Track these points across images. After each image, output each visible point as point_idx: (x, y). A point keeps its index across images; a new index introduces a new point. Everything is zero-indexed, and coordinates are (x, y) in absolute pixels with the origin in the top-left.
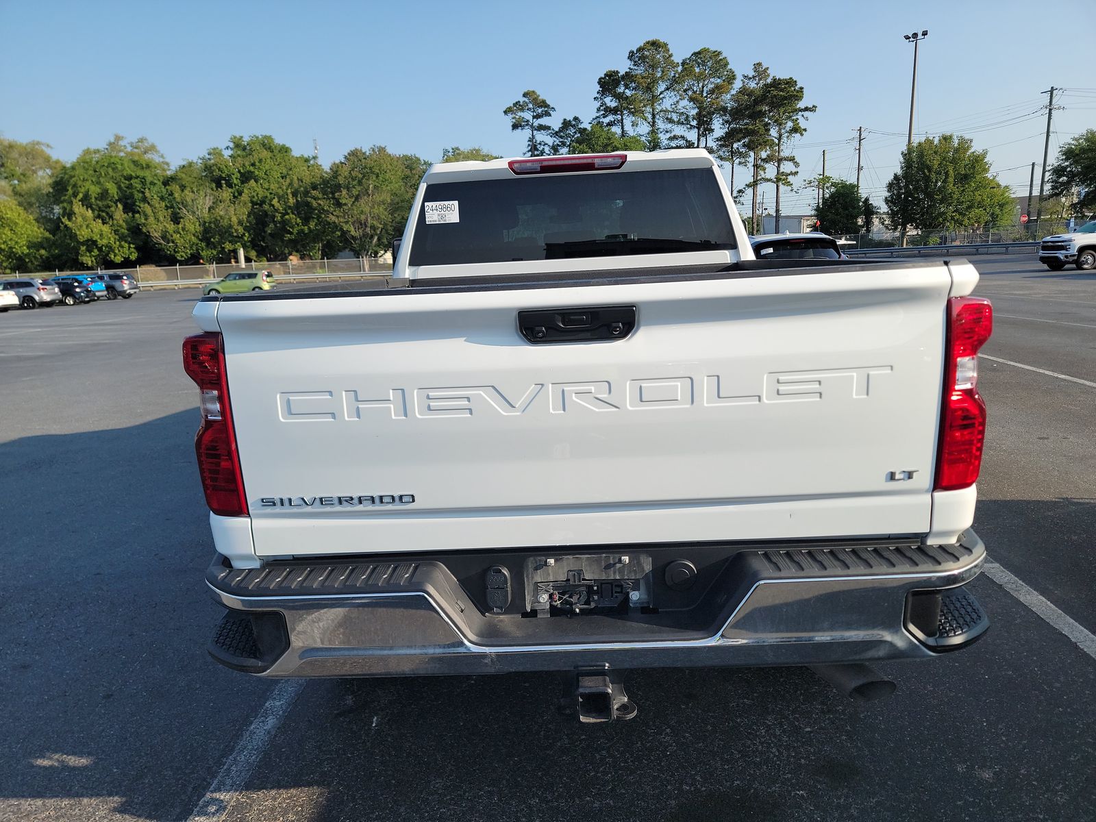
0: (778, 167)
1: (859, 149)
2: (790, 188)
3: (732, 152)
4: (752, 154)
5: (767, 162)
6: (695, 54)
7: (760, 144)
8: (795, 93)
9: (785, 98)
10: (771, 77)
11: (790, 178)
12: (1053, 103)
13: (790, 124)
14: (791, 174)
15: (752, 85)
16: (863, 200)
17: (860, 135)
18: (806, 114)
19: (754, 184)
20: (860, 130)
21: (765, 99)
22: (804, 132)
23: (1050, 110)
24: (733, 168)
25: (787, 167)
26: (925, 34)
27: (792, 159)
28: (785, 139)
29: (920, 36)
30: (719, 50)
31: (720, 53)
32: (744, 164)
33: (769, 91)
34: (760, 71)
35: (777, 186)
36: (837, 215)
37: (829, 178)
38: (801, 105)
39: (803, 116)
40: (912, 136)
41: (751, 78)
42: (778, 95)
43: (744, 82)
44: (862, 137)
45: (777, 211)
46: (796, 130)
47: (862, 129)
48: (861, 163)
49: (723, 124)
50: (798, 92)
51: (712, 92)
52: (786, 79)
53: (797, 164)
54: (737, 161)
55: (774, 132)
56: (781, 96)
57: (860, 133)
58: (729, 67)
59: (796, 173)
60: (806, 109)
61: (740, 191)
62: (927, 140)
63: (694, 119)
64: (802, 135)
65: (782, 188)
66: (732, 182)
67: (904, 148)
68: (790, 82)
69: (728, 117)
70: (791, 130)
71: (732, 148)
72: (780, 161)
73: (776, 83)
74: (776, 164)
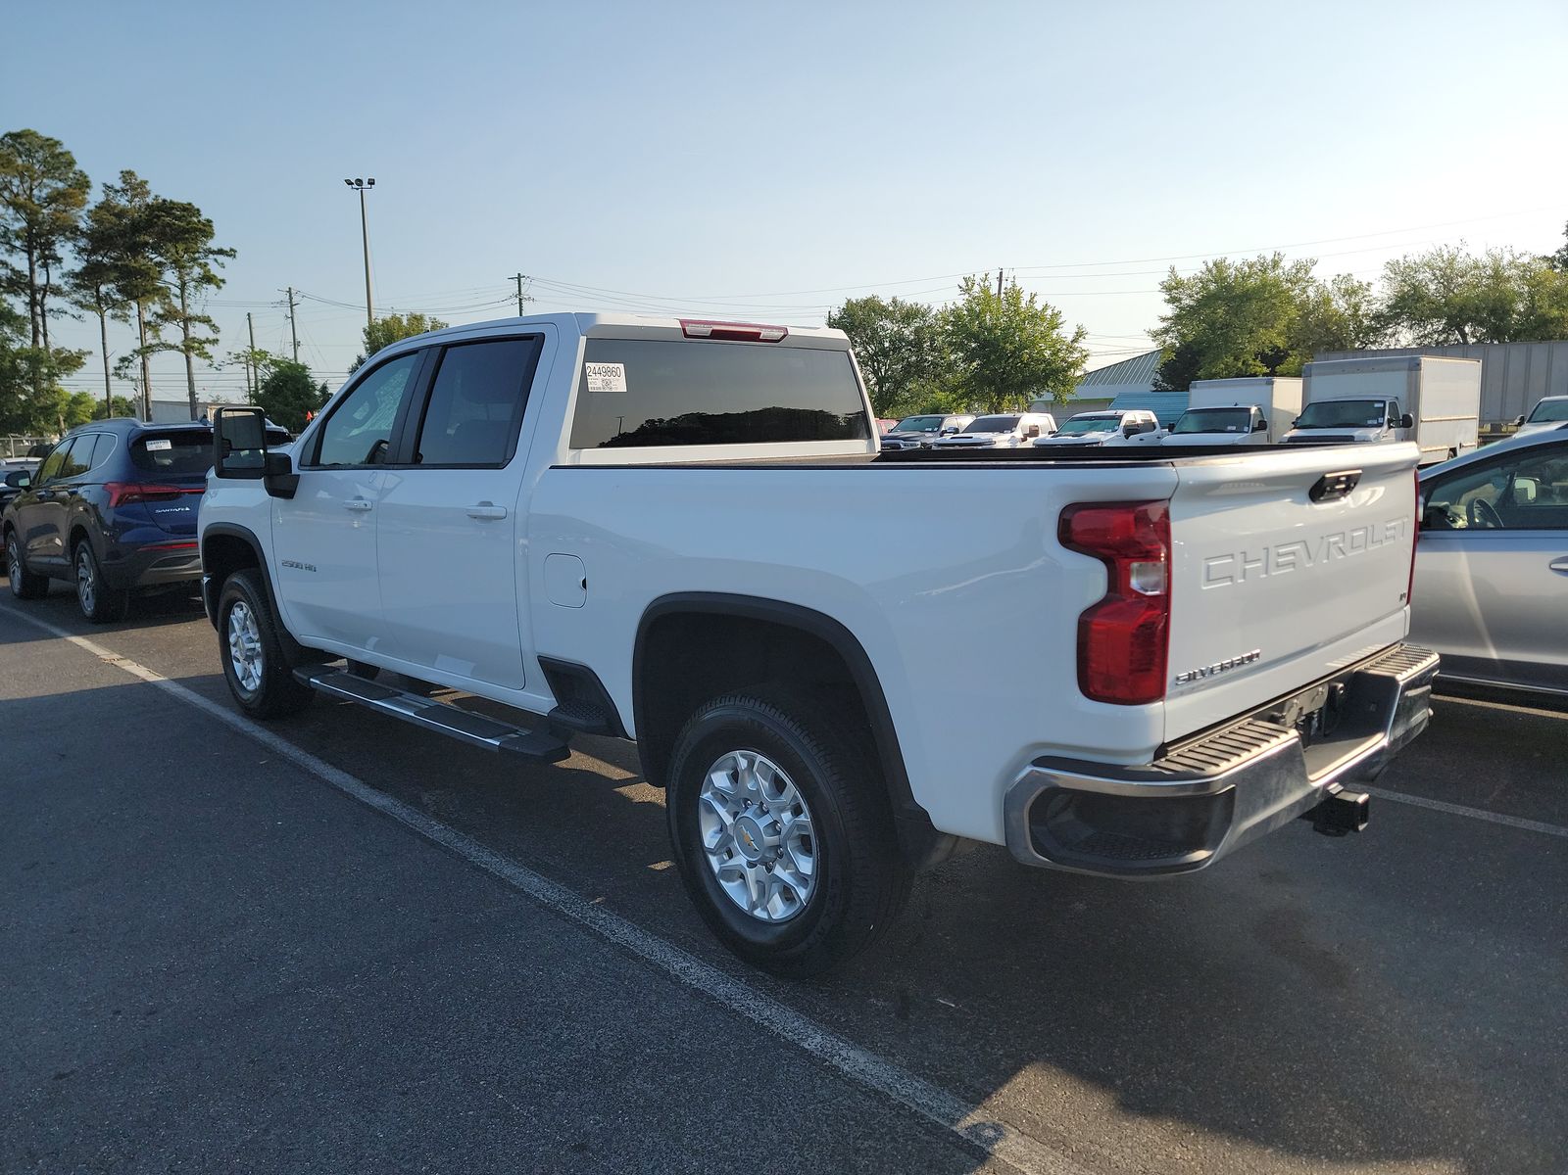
0: (186, 329)
1: (292, 318)
2: (208, 362)
3: (98, 297)
4: (134, 304)
5: (166, 320)
6: (11, 135)
7: (148, 292)
8: (200, 226)
9: (188, 231)
10: (152, 196)
11: (208, 347)
12: (522, 292)
13: (197, 271)
14: (208, 341)
15: (123, 201)
16: (319, 387)
17: (291, 298)
18: (221, 258)
19: (145, 351)
20: (290, 291)
21: (151, 226)
22: (221, 284)
23: (520, 299)
24: (102, 323)
25: (199, 331)
26: (371, 182)
27: (207, 320)
28: (192, 290)
29: (365, 184)
30: (56, 138)
31: (57, 143)
32: (125, 318)
33: (158, 217)
34: (132, 184)
35: (188, 358)
36: (286, 405)
37: (264, 354)
38: (213, 244)
39: (216, 260)
40: (372, 310)
41: (118, 191)
42: (174, 224)
43: (107, 195)
44: (294, 301)
45: (192, 394)
46: (208, 279)
47: (293, 291)
48: (297, 337)
49: (79, 253)
50: (204, 225)
51: (51, 199)
52: (182, 204)
53: (215, 329)
54: (109, 312)
55: (170, 276)
56: (179, 226)
57: (290, 296)
58: (77, 168)
59: (216, 341)
60: (221, 252)
61: (123, 360)
62: (394, 317)
63: (18, 237)
64: (219, 287)
65: (195, 359)
66: (104, 344)
67: (366, 325)
68: (189, 210)
69: (83, 243)
70: (202, 279)
71: (98, 291)
72: (187, 320)
73: (166, 207)
74: (181, 324)
